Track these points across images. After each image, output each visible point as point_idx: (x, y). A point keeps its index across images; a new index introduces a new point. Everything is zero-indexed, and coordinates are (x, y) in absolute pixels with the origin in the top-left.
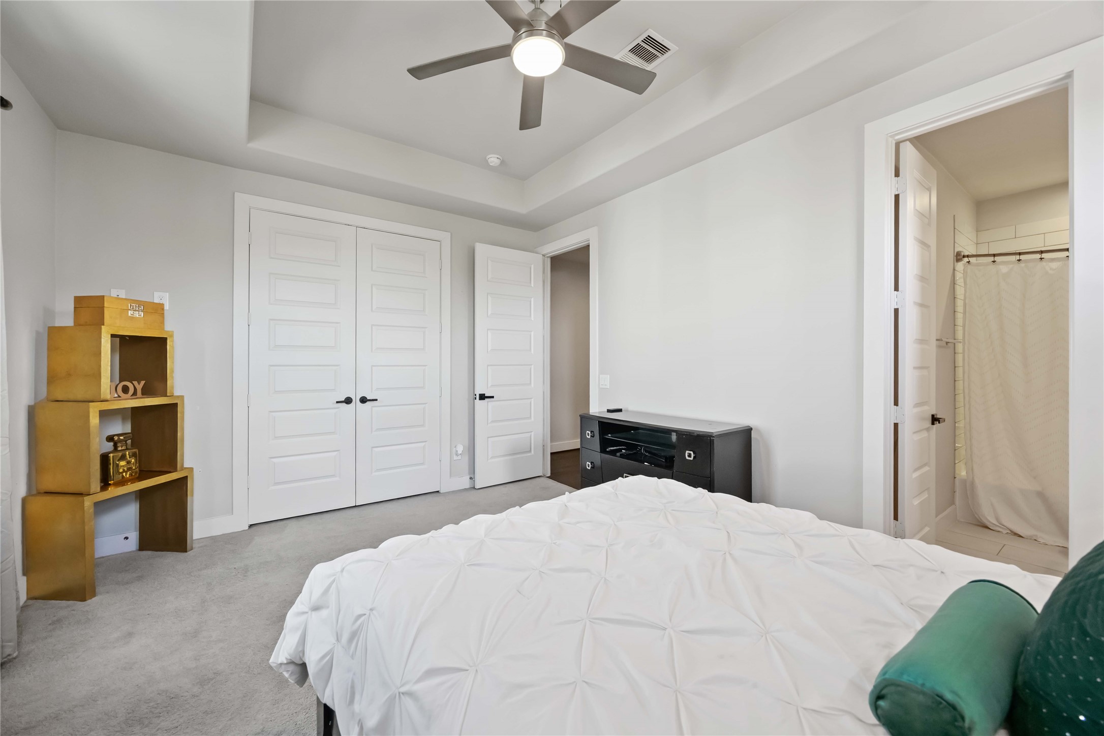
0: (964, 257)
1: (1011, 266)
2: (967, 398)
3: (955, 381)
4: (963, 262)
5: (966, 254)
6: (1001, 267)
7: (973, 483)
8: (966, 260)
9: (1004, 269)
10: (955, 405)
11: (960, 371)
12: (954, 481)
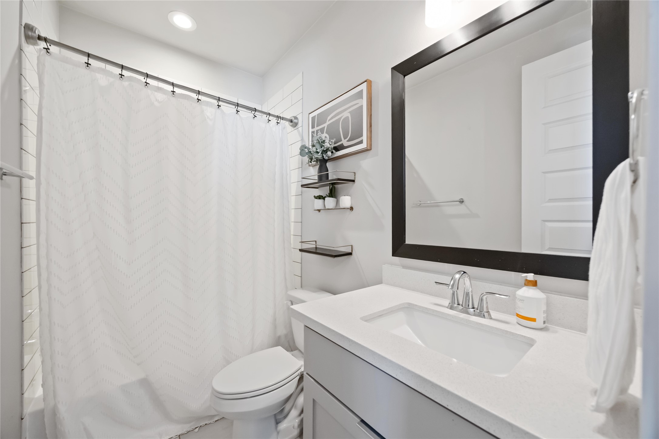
0: (40, 38)
1: (111, 80)
2: (44, 275)
3: (22, 248)
4: (37, 47)
5: (43, 35)
6: (98, 76)
7: (54, 412)
8: (43, 44)
9: (103, 80)
10: (22, 292)
11: (30, 231)
12: (21, 423)
